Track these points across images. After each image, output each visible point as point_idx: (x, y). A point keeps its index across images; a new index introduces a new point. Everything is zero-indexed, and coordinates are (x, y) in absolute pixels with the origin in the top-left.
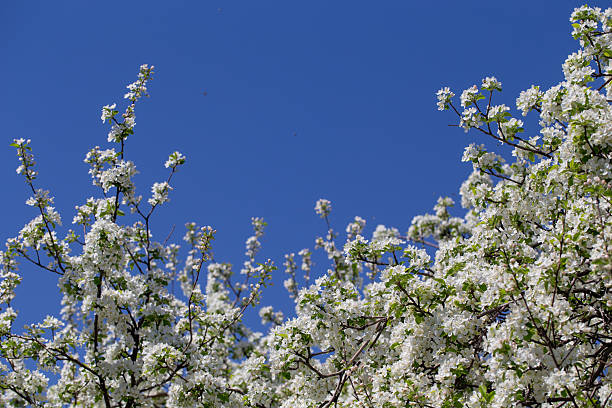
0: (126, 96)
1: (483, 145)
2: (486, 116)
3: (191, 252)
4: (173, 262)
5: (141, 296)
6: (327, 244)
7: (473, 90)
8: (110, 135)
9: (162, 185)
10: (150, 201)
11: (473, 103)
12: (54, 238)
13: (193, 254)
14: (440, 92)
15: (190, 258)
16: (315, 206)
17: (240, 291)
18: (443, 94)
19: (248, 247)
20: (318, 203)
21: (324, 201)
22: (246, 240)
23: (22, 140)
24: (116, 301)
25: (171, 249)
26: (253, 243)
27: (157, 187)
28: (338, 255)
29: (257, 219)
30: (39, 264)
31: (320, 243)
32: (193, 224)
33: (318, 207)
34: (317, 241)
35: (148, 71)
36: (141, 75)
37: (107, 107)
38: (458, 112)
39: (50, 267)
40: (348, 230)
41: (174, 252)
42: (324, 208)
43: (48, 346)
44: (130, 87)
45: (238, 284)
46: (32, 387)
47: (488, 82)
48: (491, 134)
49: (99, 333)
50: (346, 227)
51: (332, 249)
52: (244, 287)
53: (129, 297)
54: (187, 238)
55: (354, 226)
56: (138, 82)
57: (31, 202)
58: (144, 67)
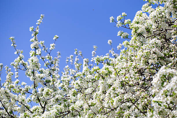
0: (37, 24)
1: (122, 31)
2: (124, 23)
3: (76, 57)
4: (72, 60)
5: (48, 74)
6: (112, 52)
7: (120, 16)
8: (32, 35)
9: (53, 45)
10: (50, 49)
11: (120, 20)
12: (23, 62)
13: (77, 57)
14: (110, 18)
15: (76, 58)
16: (108, 42)
17: (91, 66)
18: (111, 18)
19: (93, 54)
20: (109, 41)
21: (110, 40)
22: (92, 52)
23: (12, 37)
24: (39, 77)
25: (71, 56)
26: (94, 53)
27: (51, 45)
28: (115, 55)
29: (95, 46)
30: (20, 69)
31: (110, 52)
32: (77, 49)
33: (109, 42)
34: (110, 51)
35: (43, 16)
36: (41, 17)
37: (31, 27)
38: (116, 23)
39: (22, 69)
40: (118, 47)
41: (72, 57)
42: (110, 42)
43: (23, 90)
44: (38, 21)
45: (90, 64)
46: (21, 100)
47: (123, 14)
48: (126, 27)
49: (36, 85)
50: (117, 47)
51: (113, 53)
52: (92, 65)
53: (43, 76)
54: (75, 53)
55: (119, 46)
56: (40, 19)
57: (16, 53)
58: (42, 15)
